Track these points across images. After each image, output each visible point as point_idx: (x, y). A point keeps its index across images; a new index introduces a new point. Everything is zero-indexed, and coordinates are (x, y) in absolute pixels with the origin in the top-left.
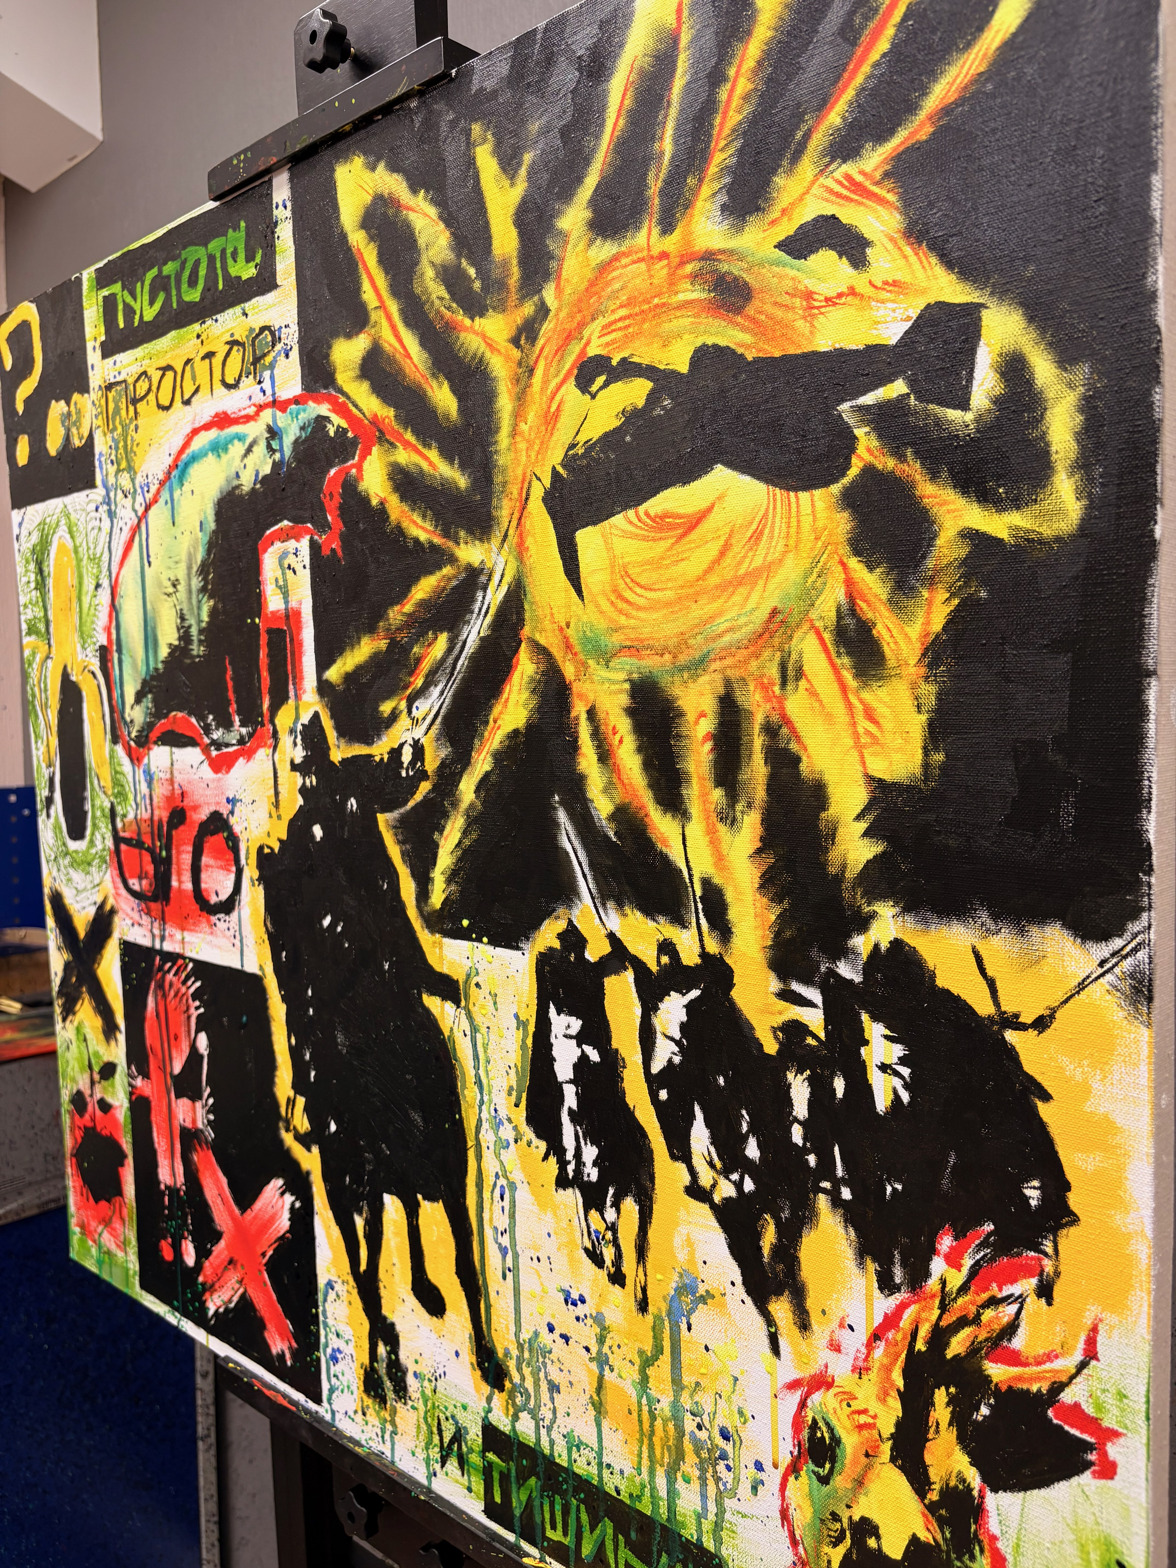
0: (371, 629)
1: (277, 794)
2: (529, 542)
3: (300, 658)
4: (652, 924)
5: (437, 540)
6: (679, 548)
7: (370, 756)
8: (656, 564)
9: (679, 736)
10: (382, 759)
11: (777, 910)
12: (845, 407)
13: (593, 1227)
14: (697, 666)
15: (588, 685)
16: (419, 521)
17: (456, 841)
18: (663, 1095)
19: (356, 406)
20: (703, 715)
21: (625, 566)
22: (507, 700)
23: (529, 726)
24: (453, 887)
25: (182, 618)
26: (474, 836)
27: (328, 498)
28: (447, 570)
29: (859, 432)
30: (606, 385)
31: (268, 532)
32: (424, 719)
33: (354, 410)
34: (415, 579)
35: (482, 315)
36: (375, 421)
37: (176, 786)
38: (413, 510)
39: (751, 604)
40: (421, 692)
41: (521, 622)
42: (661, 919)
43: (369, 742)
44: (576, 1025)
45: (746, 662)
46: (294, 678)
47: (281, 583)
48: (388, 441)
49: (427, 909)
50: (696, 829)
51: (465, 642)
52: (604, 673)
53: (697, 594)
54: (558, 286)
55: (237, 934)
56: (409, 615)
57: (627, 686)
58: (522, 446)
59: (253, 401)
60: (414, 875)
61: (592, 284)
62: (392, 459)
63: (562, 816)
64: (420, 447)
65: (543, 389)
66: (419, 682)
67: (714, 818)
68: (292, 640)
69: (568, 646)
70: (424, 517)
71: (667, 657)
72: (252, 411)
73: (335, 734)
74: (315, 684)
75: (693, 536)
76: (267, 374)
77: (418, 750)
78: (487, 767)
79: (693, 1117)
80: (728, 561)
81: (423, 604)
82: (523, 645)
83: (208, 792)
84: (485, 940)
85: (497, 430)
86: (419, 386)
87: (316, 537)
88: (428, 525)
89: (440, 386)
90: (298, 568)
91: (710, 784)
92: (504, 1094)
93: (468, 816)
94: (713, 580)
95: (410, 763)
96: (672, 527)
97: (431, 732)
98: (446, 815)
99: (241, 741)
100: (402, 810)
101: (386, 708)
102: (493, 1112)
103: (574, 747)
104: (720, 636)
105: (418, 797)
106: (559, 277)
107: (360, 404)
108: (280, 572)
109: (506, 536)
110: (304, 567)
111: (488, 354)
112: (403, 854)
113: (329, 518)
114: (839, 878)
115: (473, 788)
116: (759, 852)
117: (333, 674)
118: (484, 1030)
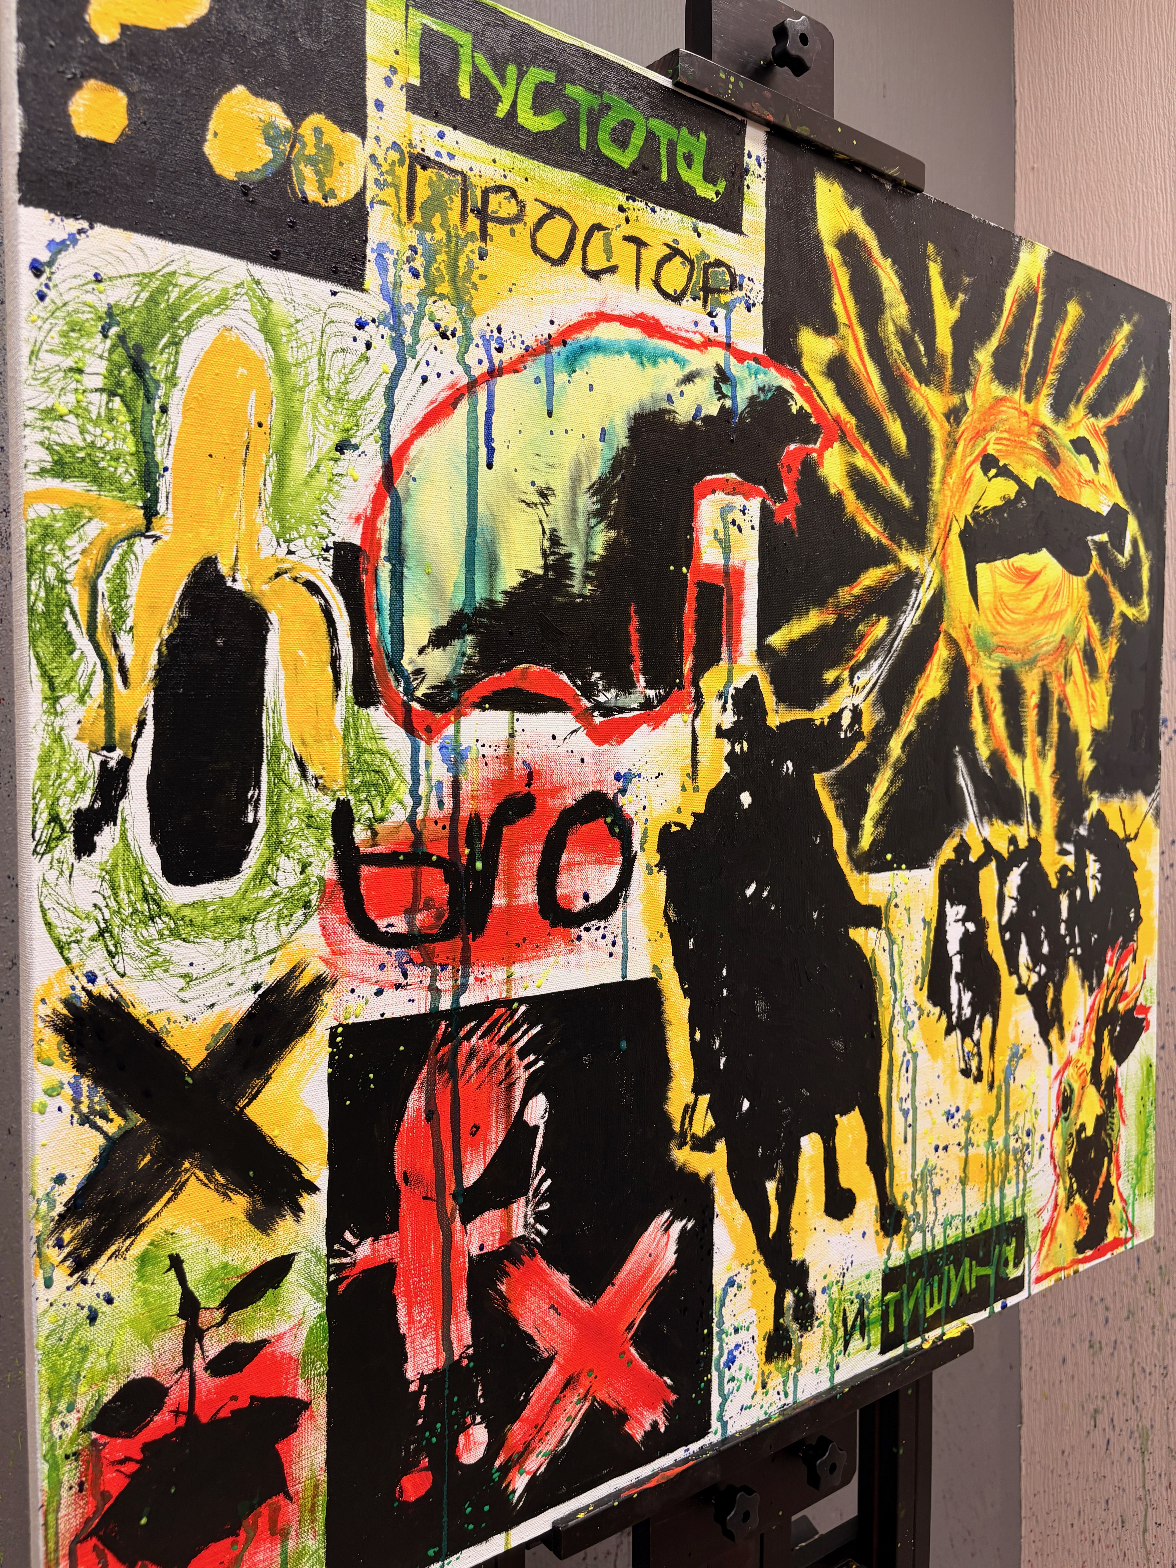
0: (821, 603)
1: (695, 763)
2: (949, 562)
3: (739, 619)
4: (1006, 827)
5: (885, 541)
6: (1026, 591)
7: (811, 720)
8: (1015, 597)
9: (1023, 705)
10: (822, 723)
11: (1060, 804)
12: (1089, 538)
13: (966, 1050)
14: (1031, 663)
15: (979, 669)
16: (871, 520)
17: (884, 790)
18: (1007, 936)
19: (821, 398)
20: (1033, 693)
21: (1002, 594)
22: (928, 676)
23: (943, 696)
24: (880, 829)
25: (555, 541)
26: (899, 784)
27: (786, 469)
28: (891, 567)
29: (1094, 553)
30: (996, 476)
31: (708, 478)
32: (864, 687)
33: (818, 401)
34: (865, 569)
35: (926, 385)
36: (837, 420)
37: (518, 765)
38: (867, 510)
39: (1054, 632)
40: (863, 665)
41: (941, 619)
42: (1011, 822)
43: (810, 707)
44: (961, 909)
45: (1051, 663)
46: (730, 639)
47: (721, 535)
48: (849, 444)
49: (857, 853)
50: (1028, 762)
51: (901, 627)
52: (987, 662)
53: (1034, 620)
54: (974, 396)
55: (619, 940)
56: (858, 597)
57: (999, 672)
58: (948, 493)
59: (699, 328)
60: (846, 826)
61: (992, 407)
62: (852, 460)
63: (960, 762)
64: (876, 461)
65: (963, 460)
66: (862, 656)
67: (1036, 754)
68: (730, 599)
69: (969, 641)
70: (876, 519)
71: (1019, 656)
72: (698, 339)
73: (774, 699)
74: (755, 647)
75: (1033, 585)
76: (721, 312)
77: (857, 714)
78: (911, 728)
79: (1020, 942)
80: (1046, 604)
81: (869, 590)
82: (942, 636)
83: (583, 768)
84: (904, 866)
85: (932, 475)
86: (878, 411)
87: (768, 502)
88: (877, 526)
89: (895, 421)
90: (746, 527)
91: (1035, 734)
92: (912, 985)
93: (895, 768)
94: (1040, 614)
95: (849, 726)
96: (1024, 577)
97: (869, 699)
98: (876, 769)
99: (647, 705)
100: (839, 768)
101: (830, 676)
102: (903, 1005)
103: (969, 712)
104: (1042, 647)
105: (854, 755)
106: (974, 390)
107: (824, 398)
108: (721, 524)
109: (934, 554)
110: (753, 528)
111: (929, 416)
112: (837, 808)
113: (785, 488)
114: (1081, 782)
115: (900, 744)
116: (1054, 772)
117: (777, 640)
118: (899, 941)
